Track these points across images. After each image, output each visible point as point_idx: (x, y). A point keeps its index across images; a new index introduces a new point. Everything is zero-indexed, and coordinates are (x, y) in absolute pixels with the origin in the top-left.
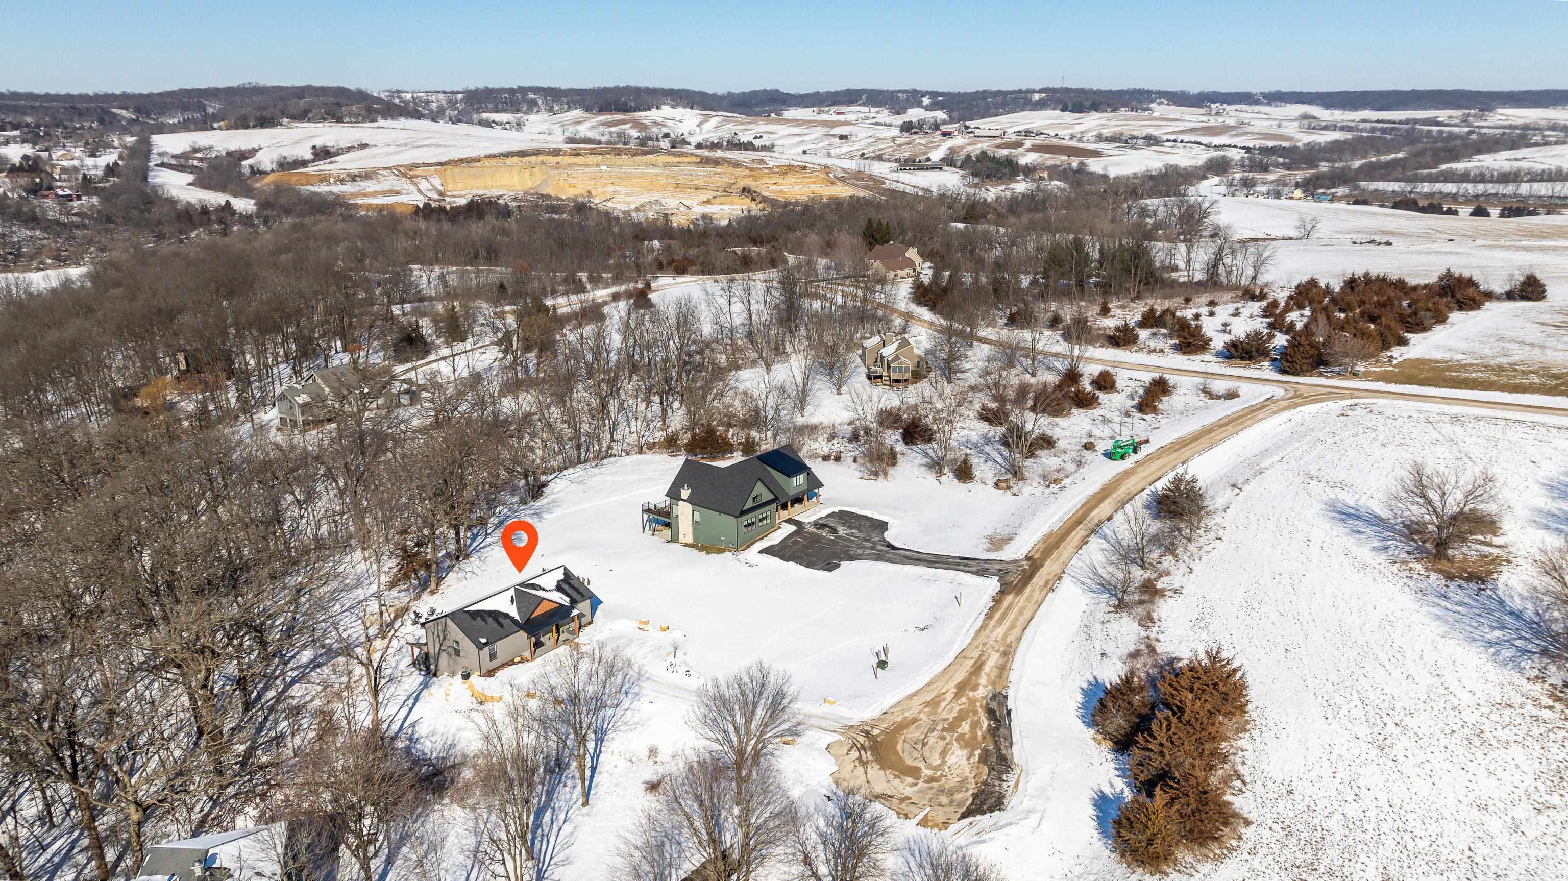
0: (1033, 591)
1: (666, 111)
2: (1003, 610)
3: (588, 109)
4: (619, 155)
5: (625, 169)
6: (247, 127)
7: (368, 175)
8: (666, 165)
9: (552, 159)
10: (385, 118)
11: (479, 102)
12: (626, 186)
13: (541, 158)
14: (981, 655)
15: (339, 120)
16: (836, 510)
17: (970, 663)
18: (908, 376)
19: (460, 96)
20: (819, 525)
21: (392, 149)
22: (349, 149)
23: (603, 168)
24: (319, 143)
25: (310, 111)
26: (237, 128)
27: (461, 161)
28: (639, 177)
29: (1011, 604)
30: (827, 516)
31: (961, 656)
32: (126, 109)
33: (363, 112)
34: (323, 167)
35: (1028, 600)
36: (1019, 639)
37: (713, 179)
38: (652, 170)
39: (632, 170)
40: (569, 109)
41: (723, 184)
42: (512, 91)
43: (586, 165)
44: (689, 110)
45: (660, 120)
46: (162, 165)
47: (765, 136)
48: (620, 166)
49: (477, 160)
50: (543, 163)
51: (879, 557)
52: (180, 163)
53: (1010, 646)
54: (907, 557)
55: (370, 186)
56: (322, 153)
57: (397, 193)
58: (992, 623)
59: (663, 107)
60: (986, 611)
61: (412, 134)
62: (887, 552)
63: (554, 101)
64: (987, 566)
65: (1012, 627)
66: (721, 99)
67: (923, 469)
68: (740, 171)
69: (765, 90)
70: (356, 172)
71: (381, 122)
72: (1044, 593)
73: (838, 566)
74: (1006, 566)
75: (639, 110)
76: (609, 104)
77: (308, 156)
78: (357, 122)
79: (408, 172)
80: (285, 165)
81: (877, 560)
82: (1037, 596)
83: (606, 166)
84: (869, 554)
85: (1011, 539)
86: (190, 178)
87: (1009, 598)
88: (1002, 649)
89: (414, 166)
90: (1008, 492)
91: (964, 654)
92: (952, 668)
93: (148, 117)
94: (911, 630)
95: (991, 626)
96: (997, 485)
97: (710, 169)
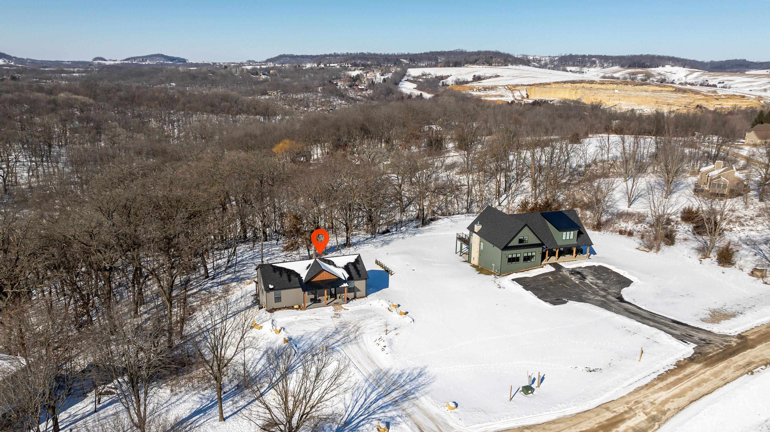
0: (726, 367)
1: (668, 68)
2: (680, 376)
3: (622, 66)
4: (627, 85)
5: (628, 92)
6: (449, 66)
7: (492, 88)
8: (654, 91)
9: (589, 86)
10: (512, 64)
11: (566, 61)
12: (626, 101)
13: (583, 84)
14: (626, 412)
15: (490, 64)
16: (597, 264)
17: (609, 415)
18: (726, 192)
19: (556, 58)
20: (574, 272)
21: (510, 78)
22: (490, 77)
23: (616, 91)
24: (477, 74)
25: (478, 60)
26: (444, 67)
27: (541, 84)
28: (636, 97)
29: (693, 373)
30: (586, 267)
31: (605, 407)
32: (406, 59)
33: (503, 61)
34: (475, 84)
35: (715, 375)
36: (680, 409)
37: (681, 100)
38: (645, 94)
39: (633, 93)
40: (612, 66)
41: (686, 103)
42: (584, 56)
43: (607, 89)
44: (682, 68)
45: (662, 73)
46: (408, 80)
47: (726, 83)
48: (626, 91)
49: (549, 84)
50: (583, 87)
51: (604, 305)
52: (414, 80)
53: (664, 413)
54: (626, 310)
55: (493, 93)
56: (477, 79)
57: (502, 96)
58: (661, 385)
59: (667, 66)
60: (662, 371)
61: (522, 72)
62: (613, 302)
63: (605, 62)
64: (693, 333)
65: (680, 395)
66: (707, 64)
67: (693, 251)
68: (698, 96)
69: (736, 60)
70: (487, 86)
71: (510, 66)
72: (738, 373)
73: (565, 302)
74: (712, 338)
75: (652, 67)
76: (635, 64)
77: (470, 79)
78: (498, 66)
79: (512, 88)
80: (459, 83)
81: (600, 306)
82: (728, 374)
83: (617, 90)
84: (597, 301)
85: (734, 315)
86: (415, 86)
87: (695, 367)
88: (654, 413)
89: (517, 85)
90: (761, 281)
91: (608, 405)
92: (587, 414)
93: (414, 63)
94: (580, 368)
95: (656, 387)
96: (752, 274)
97: (680, 95)
